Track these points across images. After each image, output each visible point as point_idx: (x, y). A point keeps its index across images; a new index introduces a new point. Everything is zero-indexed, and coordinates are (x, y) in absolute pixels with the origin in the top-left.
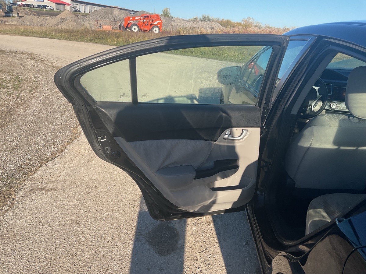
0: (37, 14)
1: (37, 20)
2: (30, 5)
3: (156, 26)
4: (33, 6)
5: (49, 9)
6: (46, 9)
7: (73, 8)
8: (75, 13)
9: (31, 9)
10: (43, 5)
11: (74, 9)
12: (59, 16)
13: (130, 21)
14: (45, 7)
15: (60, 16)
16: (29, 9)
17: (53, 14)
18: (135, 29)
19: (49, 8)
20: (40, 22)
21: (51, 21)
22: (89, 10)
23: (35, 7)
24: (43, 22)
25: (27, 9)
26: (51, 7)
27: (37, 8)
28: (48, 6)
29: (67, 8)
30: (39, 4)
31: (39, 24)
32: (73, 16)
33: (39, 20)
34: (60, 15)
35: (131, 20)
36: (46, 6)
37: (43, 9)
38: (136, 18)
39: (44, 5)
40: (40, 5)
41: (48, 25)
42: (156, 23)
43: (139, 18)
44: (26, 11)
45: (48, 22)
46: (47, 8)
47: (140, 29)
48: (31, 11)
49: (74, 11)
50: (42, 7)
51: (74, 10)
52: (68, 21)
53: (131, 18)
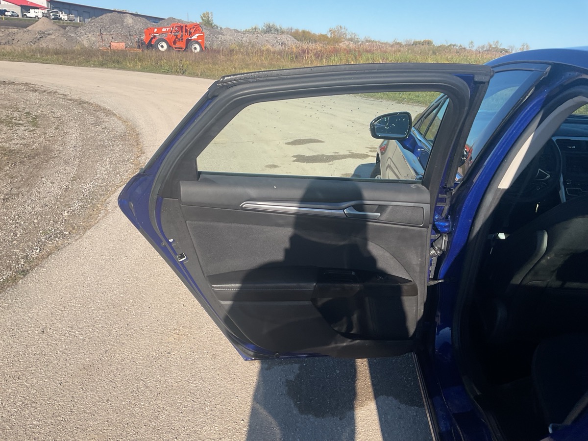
3: (195, 41)
8: (55, 22)
12: (31, 27)
13: (155, 35)
14: (3, 13)
18: (163, 46)
26: (13, 12)
28: (8, 10)
34: (34, 25)
39: (1, 9)
43: (168, 29)
47: (169, 46)
52: (52, 37)
53: (156, 30)
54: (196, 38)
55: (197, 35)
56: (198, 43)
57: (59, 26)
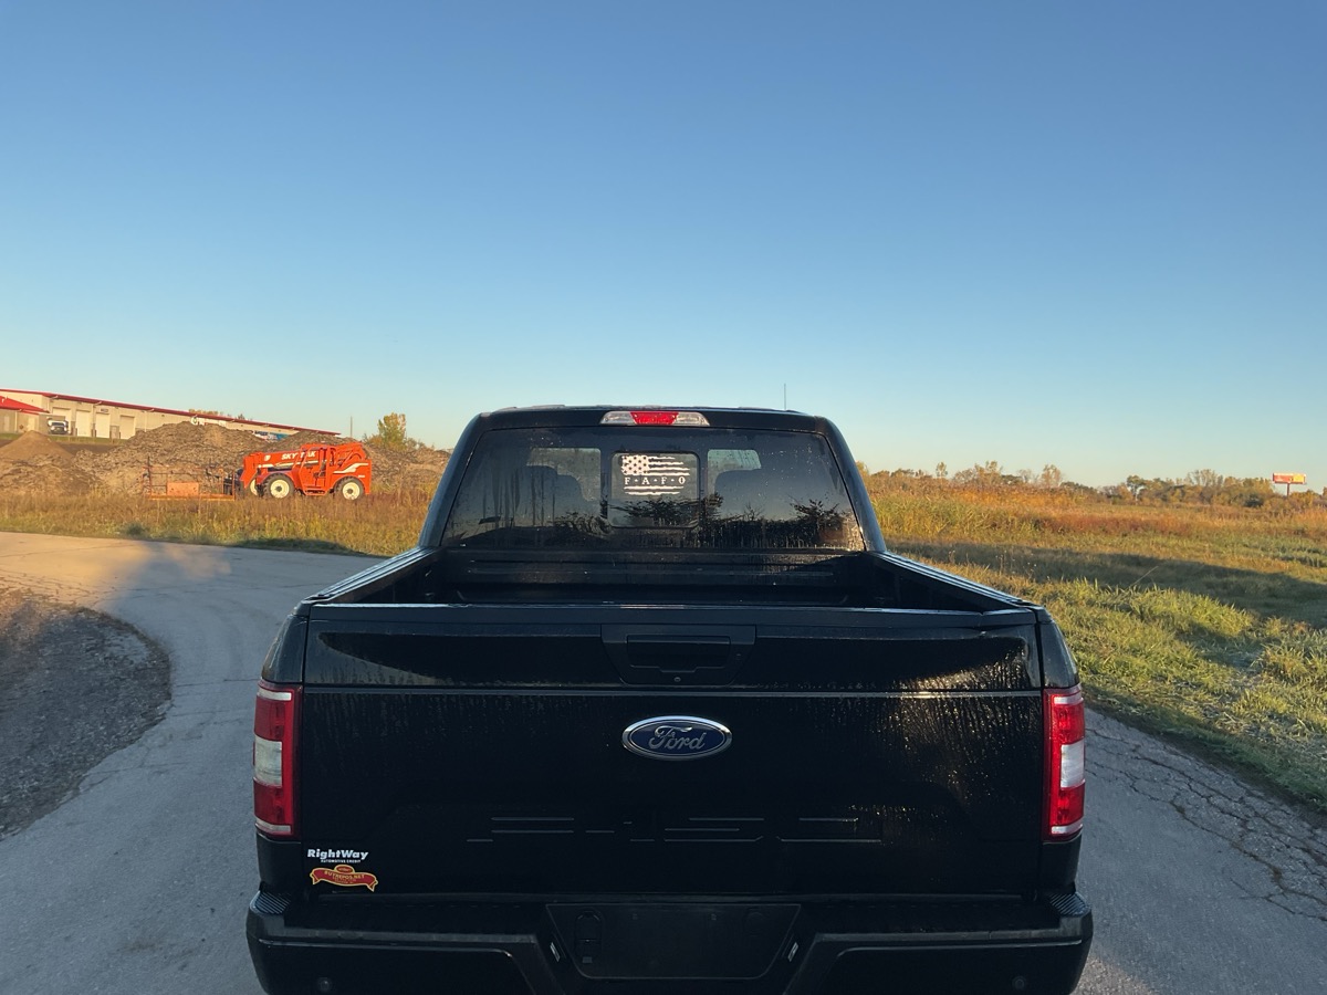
3: (352, 477)
7: (50, 423)
13: (265, 466)
18: (280, 488)
22: (111, 427)
29: (27, 423)
35: (268, 462)
38: (285, 457)
42: (352, 469)
43: (294, 455)
47: (297, 489)
49: (53, 432)
51: (53, 428)
53: (268, 458)
54: (354, 470)
55: (357, 465)
56: (356, 480)
57: (63, 446)
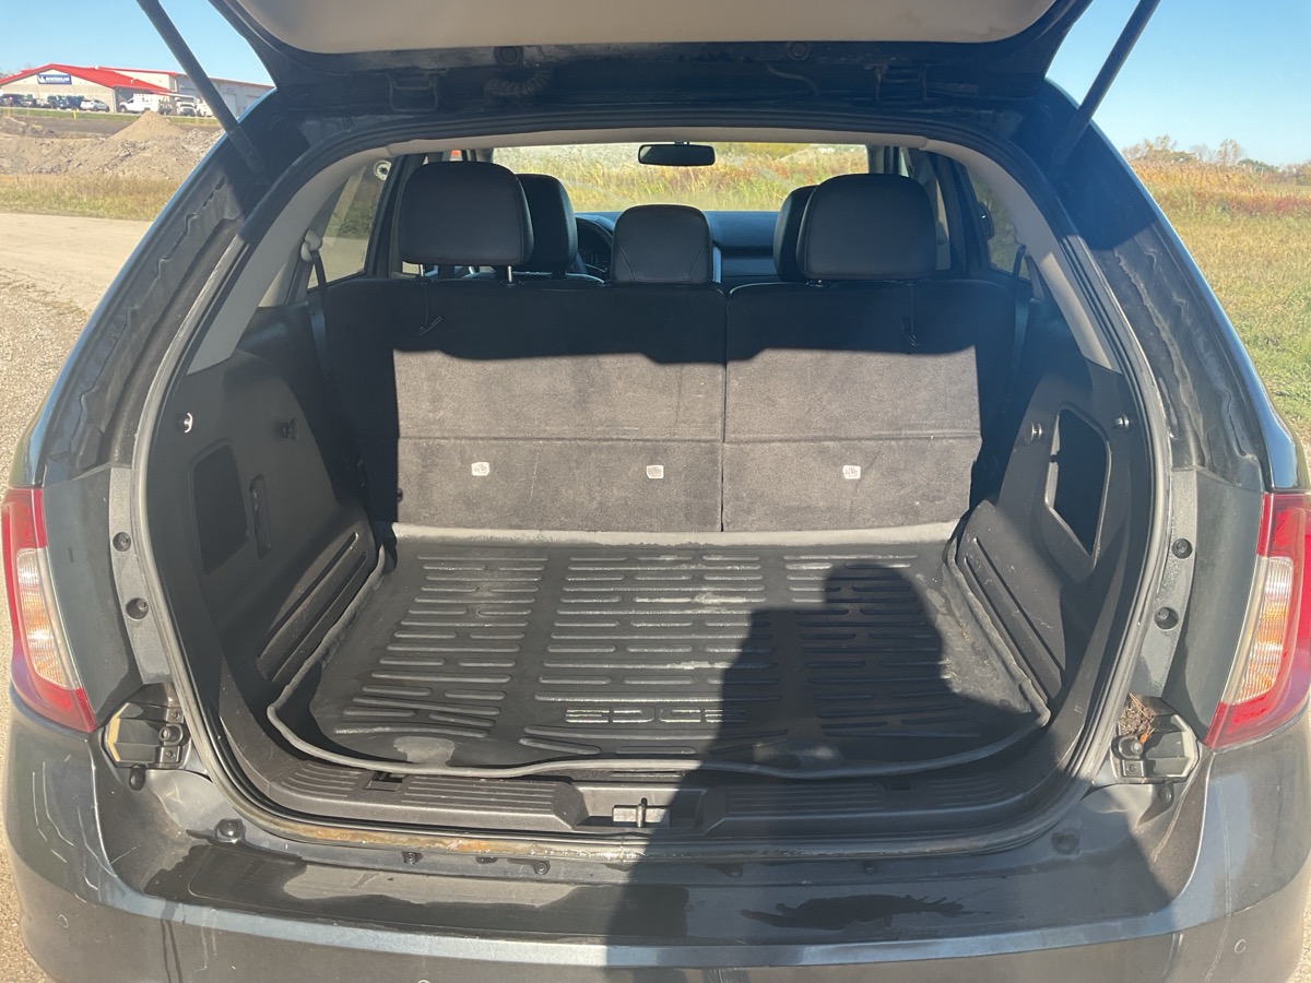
0: (47, 129)
1: (40, 150)
2: (21, 97)
4: (35, 101)
5: (91, 110)
6: (81, 109)
7: (179, 104)
8: (184, 121)
9: (26, 112)
10: (69, 98)
11: (182, 105)
12: (122, 133)
14: (75, 102)
15: (127, 133)
16: (19, 112)
17: (103, 125)
19: (92, 106)
20: (49, 158)
21: (90, 154)
23: (39, 106)
24: (61, 157)
25: (11, 111)
26: (97, 101)
27: (45, 106)
28: (86, 98)
30: (54, 94)
31: (48, 167)
32: (174, 132)
33: (45, 151)
34: (129, 129)
36: (81, 99)
37: (69, 110)
39: (73, 95)
40: (60, 97)
41: (81, 167)
44: (7, 121)
45: (81, 155)
46: (83, 105)
48: (27, 120)
49: (182, 114)
50: (64, 102)
51: (182, 109)
52: (147, 154)
